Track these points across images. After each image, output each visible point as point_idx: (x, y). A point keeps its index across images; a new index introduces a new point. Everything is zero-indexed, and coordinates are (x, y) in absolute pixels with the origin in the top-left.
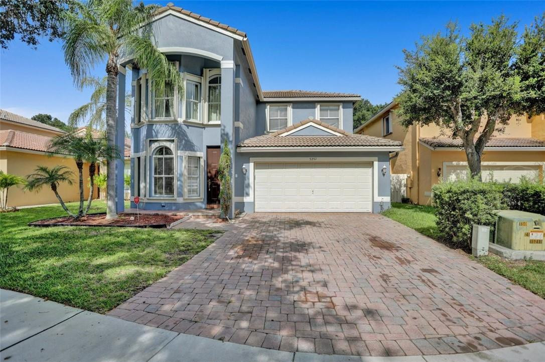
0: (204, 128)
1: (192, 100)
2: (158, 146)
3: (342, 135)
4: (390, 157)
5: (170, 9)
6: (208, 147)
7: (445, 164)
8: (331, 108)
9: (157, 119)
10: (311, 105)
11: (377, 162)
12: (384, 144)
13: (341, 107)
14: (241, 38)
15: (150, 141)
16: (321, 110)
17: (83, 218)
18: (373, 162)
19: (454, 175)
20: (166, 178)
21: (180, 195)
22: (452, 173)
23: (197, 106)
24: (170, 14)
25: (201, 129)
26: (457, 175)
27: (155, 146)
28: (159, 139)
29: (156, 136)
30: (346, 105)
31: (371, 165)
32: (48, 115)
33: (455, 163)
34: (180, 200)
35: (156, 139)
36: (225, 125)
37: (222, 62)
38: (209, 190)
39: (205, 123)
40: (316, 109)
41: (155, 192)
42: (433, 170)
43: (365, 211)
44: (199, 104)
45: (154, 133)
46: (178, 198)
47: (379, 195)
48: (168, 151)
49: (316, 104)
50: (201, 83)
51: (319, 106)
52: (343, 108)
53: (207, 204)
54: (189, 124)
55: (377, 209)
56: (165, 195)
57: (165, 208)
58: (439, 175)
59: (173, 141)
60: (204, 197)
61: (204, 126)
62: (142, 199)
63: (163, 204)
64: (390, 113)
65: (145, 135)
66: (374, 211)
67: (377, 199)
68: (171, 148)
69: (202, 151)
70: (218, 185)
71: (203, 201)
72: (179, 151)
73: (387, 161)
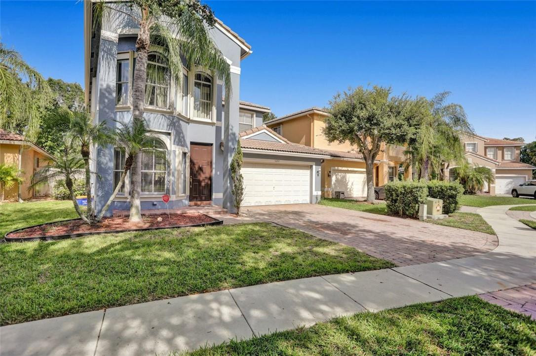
0: (189, 123)
3: (285, 143)
6: (192, 143)
7: (332, 168)
8: (246, 114)
11: (315, 166)
13: (255, 115)
14: (247, 50)
18: (312, 166)
20: (156, 174)
21: (174, 192)
22: (334, 175)
25: (186, 124)
28: (151, 129)
29: (148, 126)
30: (258, 114)
31: (311, 167)
34: (174, 198)
35: (148, 129)
37: (231, 66)
38: (191, 186)
39: (191, 119)
42: (327, 172)
45: (144, 122)
46: (172, 196)
47: (316, 191)
52: (256, 117)
53: (190, 201)
54: (181, 118)
55: (314, 200)
56: (156, 193)
57: (157, 206)
58: (329, 176)
59: (169, 134)
60: (189, 194)
61: (189, 121)
62: (126, 198)
63: (155, 203)
64: (281, 125)
65: (131, 122)
66: (311, 203)
67: (315, 193)
68: (165, 142)
69: (187, 147)
70: (200, 182)
71: (186, 198)
72: (173, 146)
73: (320, 165)
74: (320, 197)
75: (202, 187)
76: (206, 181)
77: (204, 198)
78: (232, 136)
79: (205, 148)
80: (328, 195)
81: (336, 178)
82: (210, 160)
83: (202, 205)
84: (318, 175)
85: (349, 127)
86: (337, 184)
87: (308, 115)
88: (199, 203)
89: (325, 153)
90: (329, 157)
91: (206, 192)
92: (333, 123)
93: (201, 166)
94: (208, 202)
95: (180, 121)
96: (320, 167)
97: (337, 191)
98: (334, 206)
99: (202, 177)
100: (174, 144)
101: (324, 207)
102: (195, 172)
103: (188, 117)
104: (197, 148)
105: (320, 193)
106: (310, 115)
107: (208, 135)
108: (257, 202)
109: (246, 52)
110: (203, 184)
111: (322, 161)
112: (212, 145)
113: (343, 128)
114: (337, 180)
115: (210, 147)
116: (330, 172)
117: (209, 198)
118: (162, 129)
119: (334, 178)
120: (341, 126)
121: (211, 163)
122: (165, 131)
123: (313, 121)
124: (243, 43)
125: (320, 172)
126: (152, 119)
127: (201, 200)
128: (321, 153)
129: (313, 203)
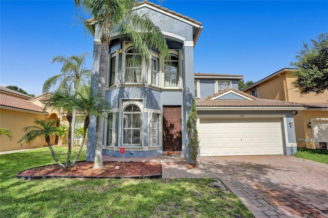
0: (161, 92)
1: (153, 70)
2: (129, 104)
3: (252, 100)
4: (294, 114)
5: (145, 3)
6: (164, 106)
7: (312, 119)
9: (126, 83)
10: (212, 81)
11: (286, 118)
12: (287, 105)
13: (231, 83)
14: (198, 26)
15: (123, 100)
16: (218, 85)
17: (72, 169)
19: (317, 126)
20: (133, 130)
21: (146, 144)
22: (315, 126)
23: (155, 75)
24: (145, 7)
25: (159, 92)
26: (319, 126)
27: (126, 104)
28: (130, 99)
29: (128, 96)
30: (234, 81)
32: (16, 86)
33: (318, 119)
34: (146, 149)
35: (127, 99)
36: (189, 88)
37: (185, 42)
38: (165, 140)
39: (162, 88)
40: (215, 84)
41: (124, 142)
42: (305, 123)
43: (278, 153)
44: (157, 74)
45: (125, 94)
46: (144, 147)
47: (289, 142)
48: (136, 108)
49: (215, 80)
50: (158, 59)
51: (217, 82)
52: (232, 83)
53: (163, 151)
54: (151, 88)
55: (289, 152)
56: (133, 145)
57: (133, 155)
58: (309, 127)
59: (142, 101)
60: (162, 145)
61: (161, 90)
62: (113, 148)
63: (132, 152)
64: (257, 87)
65: (117, 95)
66: (285, 154)
67: (288, 145)
68: (139, 107)
69: (160, 110)
70: (172, 136)
71: (160, 148)
72: (145, 109)
73: (293, 117)
74: (296, 149)
75: (174, 139)
76: (177, 135)
77: (175, 148)
78: (188, 97)
79: (175, 110)
80: (312, 146)
81: (319, 128)
82: (180, 118)
83: (174, 154)
84: (291, 127)
85: (324, 74)
86: (321, 135)
87: (279, 75)
88: (171, 152)
89: (297, 105)
90: (302, 109)
91: (177, 144)
92: (302, 74)
93: (172, 123)
94: (179, 152)
95: (152, 91)
96: (293, 118)
97: (322, 141)
98: (314, 160)
99: (173, 132)
100: (147, 108)
101: (300, 160)
102: (167, 128)
103: (160, 87)
104: (169, 110)
105: (295, 145)
106: (280, 74)
107: (177, 99)
108: (225, 153)
109: (198, 28)
110: (175, 137)
111: (294, 112)
112: (180, 106)
113: (315, 76)
114: (321, 131)
115: (179, 108)
116: (310, 123)
117: (180, 149)
118: (137, 98)
119: (316, 129)
120: (313, 75)
121: (181, 120)
122: (139, 99)
123: (285, 79)
124: (194, 22)
125: (293, 124)
126: (130, 91)
127: (174, 150)
128: (292, 105)
129: (287, 154)
